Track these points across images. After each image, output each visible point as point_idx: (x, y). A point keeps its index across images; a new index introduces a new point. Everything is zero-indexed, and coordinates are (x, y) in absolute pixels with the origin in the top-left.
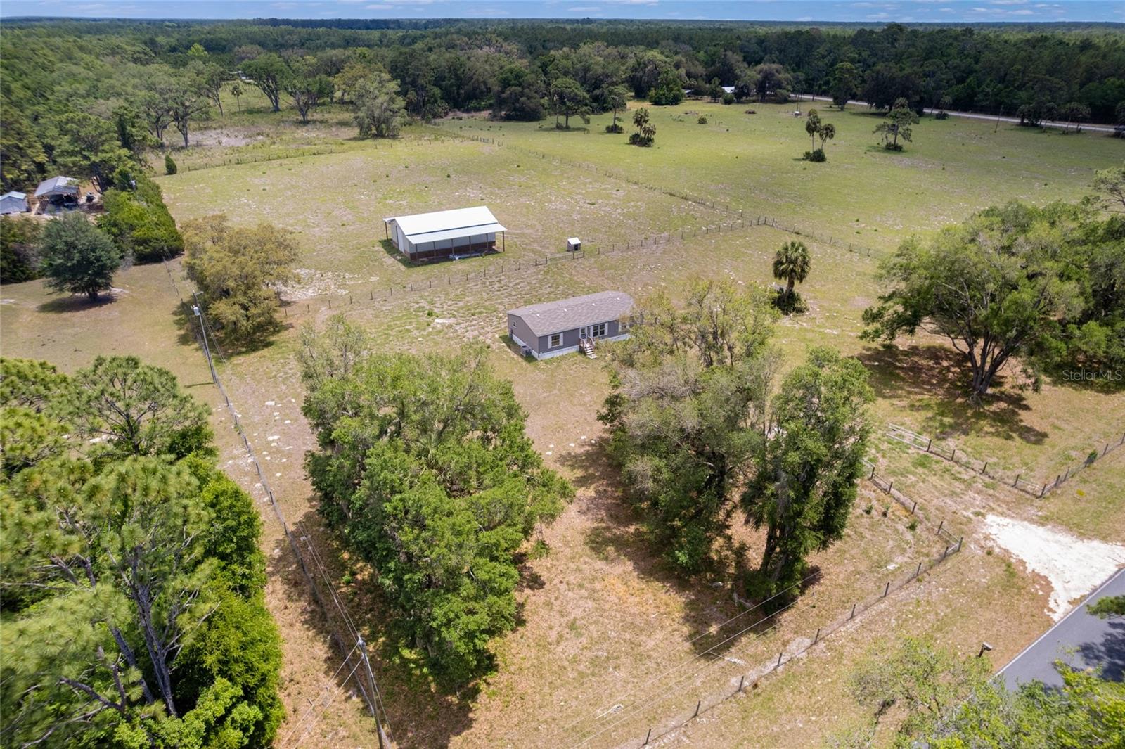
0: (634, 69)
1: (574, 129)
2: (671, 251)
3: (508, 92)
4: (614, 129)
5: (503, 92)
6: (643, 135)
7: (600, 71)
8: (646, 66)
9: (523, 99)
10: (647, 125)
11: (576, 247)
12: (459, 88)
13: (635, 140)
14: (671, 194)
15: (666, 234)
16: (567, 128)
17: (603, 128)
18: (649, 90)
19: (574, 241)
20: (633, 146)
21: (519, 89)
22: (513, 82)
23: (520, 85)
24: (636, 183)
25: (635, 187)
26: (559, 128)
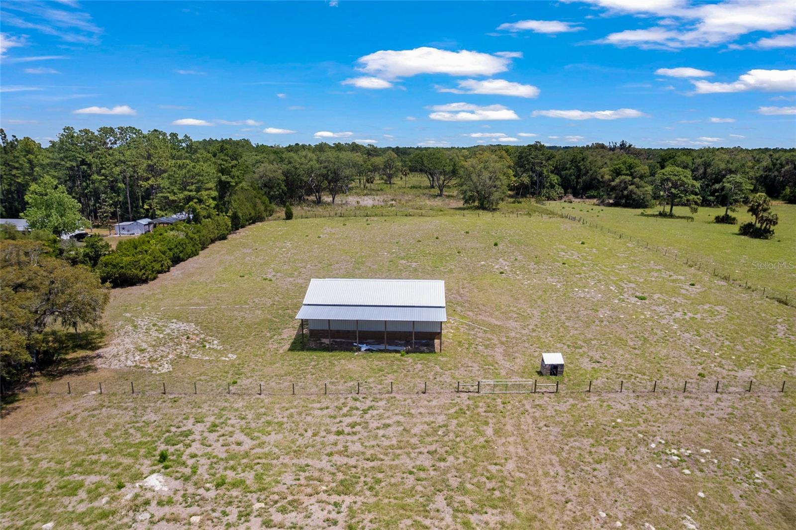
0: (767, 169)
1: (679, 217)
2: (745, 418)
3: (617, 180)
4: (725, 220)
5: (613, 180)
6: (758, 225)
7: (723, 166)
8: (782, 166)
9: (631, 187)
10: (765, 214)
11: (555, 370)
12: (578, 177)
13: (748, 230)
14: (780, 301)
15: (747, 374)
16: (671, 216)
17: (712, 218)
18: (784, 189)
19: (553, 358)
20: (743, 237)
21: (629, 178)
22: (624, 172)
23: (631, 175)
24: (726, 279)
25: (723, 283)
26: (662, 215)
